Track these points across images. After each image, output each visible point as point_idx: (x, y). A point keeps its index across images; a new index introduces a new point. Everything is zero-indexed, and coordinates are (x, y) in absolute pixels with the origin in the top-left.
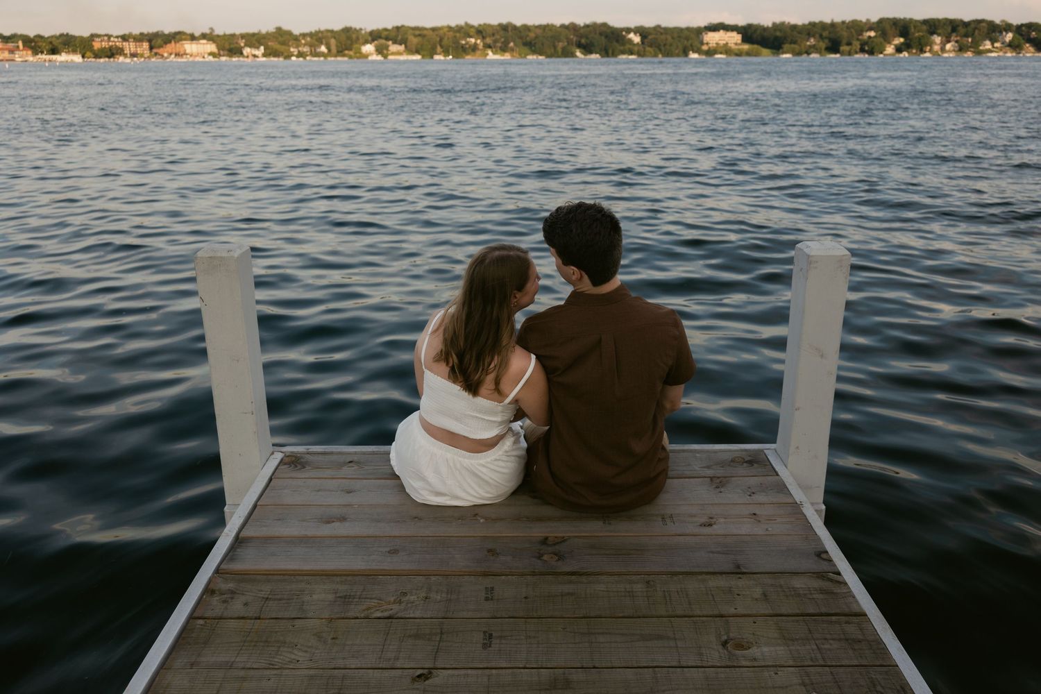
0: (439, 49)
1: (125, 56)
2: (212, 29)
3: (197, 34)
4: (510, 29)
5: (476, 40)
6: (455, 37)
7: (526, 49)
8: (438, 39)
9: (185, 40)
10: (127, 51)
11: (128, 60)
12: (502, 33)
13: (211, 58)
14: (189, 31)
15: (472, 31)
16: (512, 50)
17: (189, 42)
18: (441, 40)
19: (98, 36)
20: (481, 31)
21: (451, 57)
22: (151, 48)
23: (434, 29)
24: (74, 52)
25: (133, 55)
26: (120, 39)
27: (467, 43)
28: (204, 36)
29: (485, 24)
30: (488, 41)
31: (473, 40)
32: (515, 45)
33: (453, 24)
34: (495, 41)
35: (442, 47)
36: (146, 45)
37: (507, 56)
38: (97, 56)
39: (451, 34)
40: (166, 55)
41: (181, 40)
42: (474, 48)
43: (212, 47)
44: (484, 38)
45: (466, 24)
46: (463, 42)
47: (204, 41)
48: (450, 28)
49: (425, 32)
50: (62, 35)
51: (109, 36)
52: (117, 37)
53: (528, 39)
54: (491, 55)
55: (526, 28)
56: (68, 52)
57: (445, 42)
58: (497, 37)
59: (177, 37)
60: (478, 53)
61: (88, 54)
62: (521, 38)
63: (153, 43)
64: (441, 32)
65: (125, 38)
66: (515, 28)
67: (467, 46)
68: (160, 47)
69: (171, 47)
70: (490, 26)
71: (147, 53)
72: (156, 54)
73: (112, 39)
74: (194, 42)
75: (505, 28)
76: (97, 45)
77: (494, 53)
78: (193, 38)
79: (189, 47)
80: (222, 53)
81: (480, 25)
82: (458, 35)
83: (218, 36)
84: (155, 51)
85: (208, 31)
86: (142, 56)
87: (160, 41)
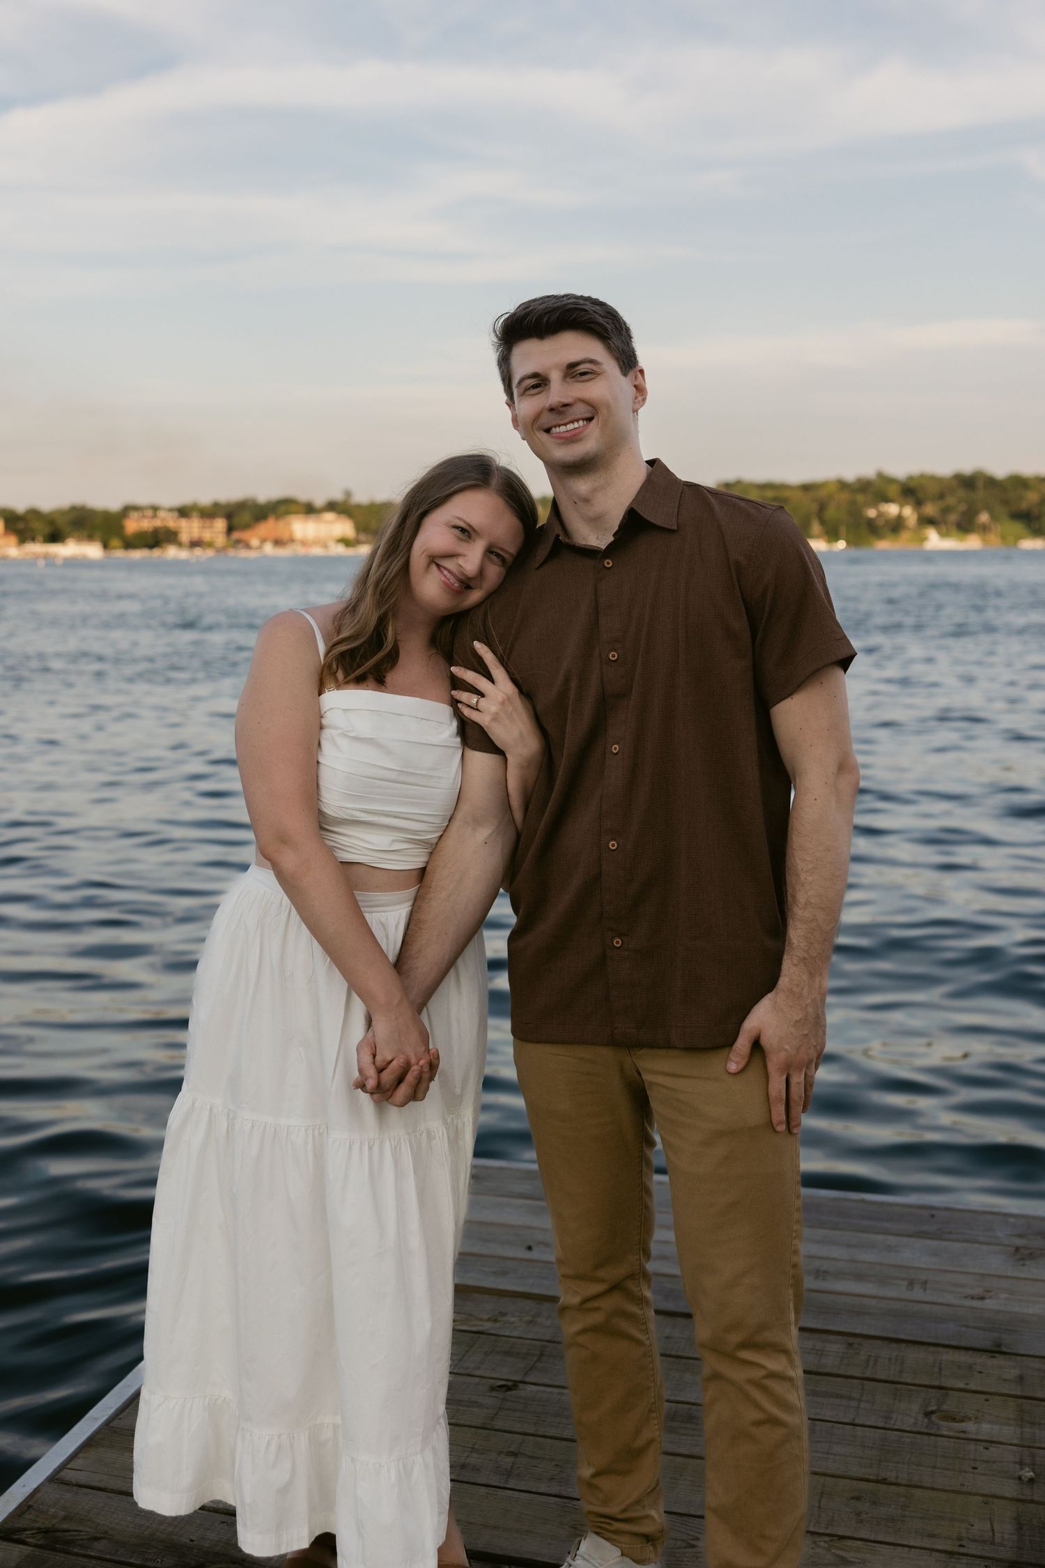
0: (816, 527)
1: (180, 545)
2: (348, 494)
3: (319, 502)
4: (980, 484)
5: (902, 506)
6: (853, 503)
7: (1017, 527)
8: (814, 507)
9: (296, 513)
10: (184, 537)
11: (183, 554)
12: (961, 493)
13: (340, 550)
14: (302, 496)
15: (893, 491)
16: (984, 529)
17: (301, 516)
18: (822, 508)
19: (135, 508)
20: (911, 491)
21: (841, 545)
22: (230, 529)
23: (807, 488)
24: (90, 538)
25: (195, 544)
26: (176, 514)
27: (880, 515)
28: (332, 506)
29: (922, 476)
30: (930, 509)
31: (892, 509)
32: (994, 517)
33: (850, 475)
34: (946, 511)
35: (822, 522)
36: (220, 524)
37: (973, 542)
38: (129, 544)
39: (844, 496)
40: (255, 542)
41: (288, 513)
42: (896, 526)
43: (345, 528)
44: (918, 504)
45: (881, 476)
46: (872, 513)
47: (330, 516)
48: (843, 485)
49: (787, 494)
50: (74, 509)
51: (155, 509)
52: (171, 510)
53: (1024, 506)
54: (934, 540)
55: (1019, 483)
56: (80, 539)
57: (831, 513)
58: (951, 500)
59: (282, 508)
60: (905, 535)
61: (115, 542)
62: (1005, 502)
63: (236, 520)
64: (822, 494)
65: (183, 512)
66: (991, 482)
67: (880, 522)
68: (247, 527)
69: (268, 527)
70: (933, 479)
71: (220, 540)
72: (238, 542)
73: (162, 514)
74: (313, 516)
75: (968, 482)
76: (132, 525)
77: (944, 535)
78: (309, 510)
79: (301, 528)
80: (362, 537)
81: (911, 478)
82: (860, 498)
83: (359, 507)
84: (236, 535)
85: (338, 496)
86: (210, 545)
87: (246, 517)
